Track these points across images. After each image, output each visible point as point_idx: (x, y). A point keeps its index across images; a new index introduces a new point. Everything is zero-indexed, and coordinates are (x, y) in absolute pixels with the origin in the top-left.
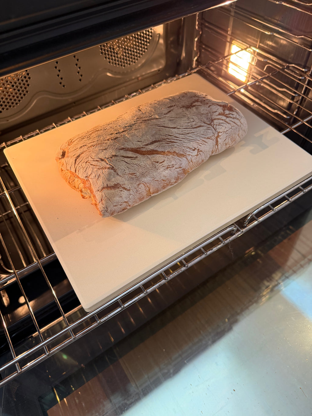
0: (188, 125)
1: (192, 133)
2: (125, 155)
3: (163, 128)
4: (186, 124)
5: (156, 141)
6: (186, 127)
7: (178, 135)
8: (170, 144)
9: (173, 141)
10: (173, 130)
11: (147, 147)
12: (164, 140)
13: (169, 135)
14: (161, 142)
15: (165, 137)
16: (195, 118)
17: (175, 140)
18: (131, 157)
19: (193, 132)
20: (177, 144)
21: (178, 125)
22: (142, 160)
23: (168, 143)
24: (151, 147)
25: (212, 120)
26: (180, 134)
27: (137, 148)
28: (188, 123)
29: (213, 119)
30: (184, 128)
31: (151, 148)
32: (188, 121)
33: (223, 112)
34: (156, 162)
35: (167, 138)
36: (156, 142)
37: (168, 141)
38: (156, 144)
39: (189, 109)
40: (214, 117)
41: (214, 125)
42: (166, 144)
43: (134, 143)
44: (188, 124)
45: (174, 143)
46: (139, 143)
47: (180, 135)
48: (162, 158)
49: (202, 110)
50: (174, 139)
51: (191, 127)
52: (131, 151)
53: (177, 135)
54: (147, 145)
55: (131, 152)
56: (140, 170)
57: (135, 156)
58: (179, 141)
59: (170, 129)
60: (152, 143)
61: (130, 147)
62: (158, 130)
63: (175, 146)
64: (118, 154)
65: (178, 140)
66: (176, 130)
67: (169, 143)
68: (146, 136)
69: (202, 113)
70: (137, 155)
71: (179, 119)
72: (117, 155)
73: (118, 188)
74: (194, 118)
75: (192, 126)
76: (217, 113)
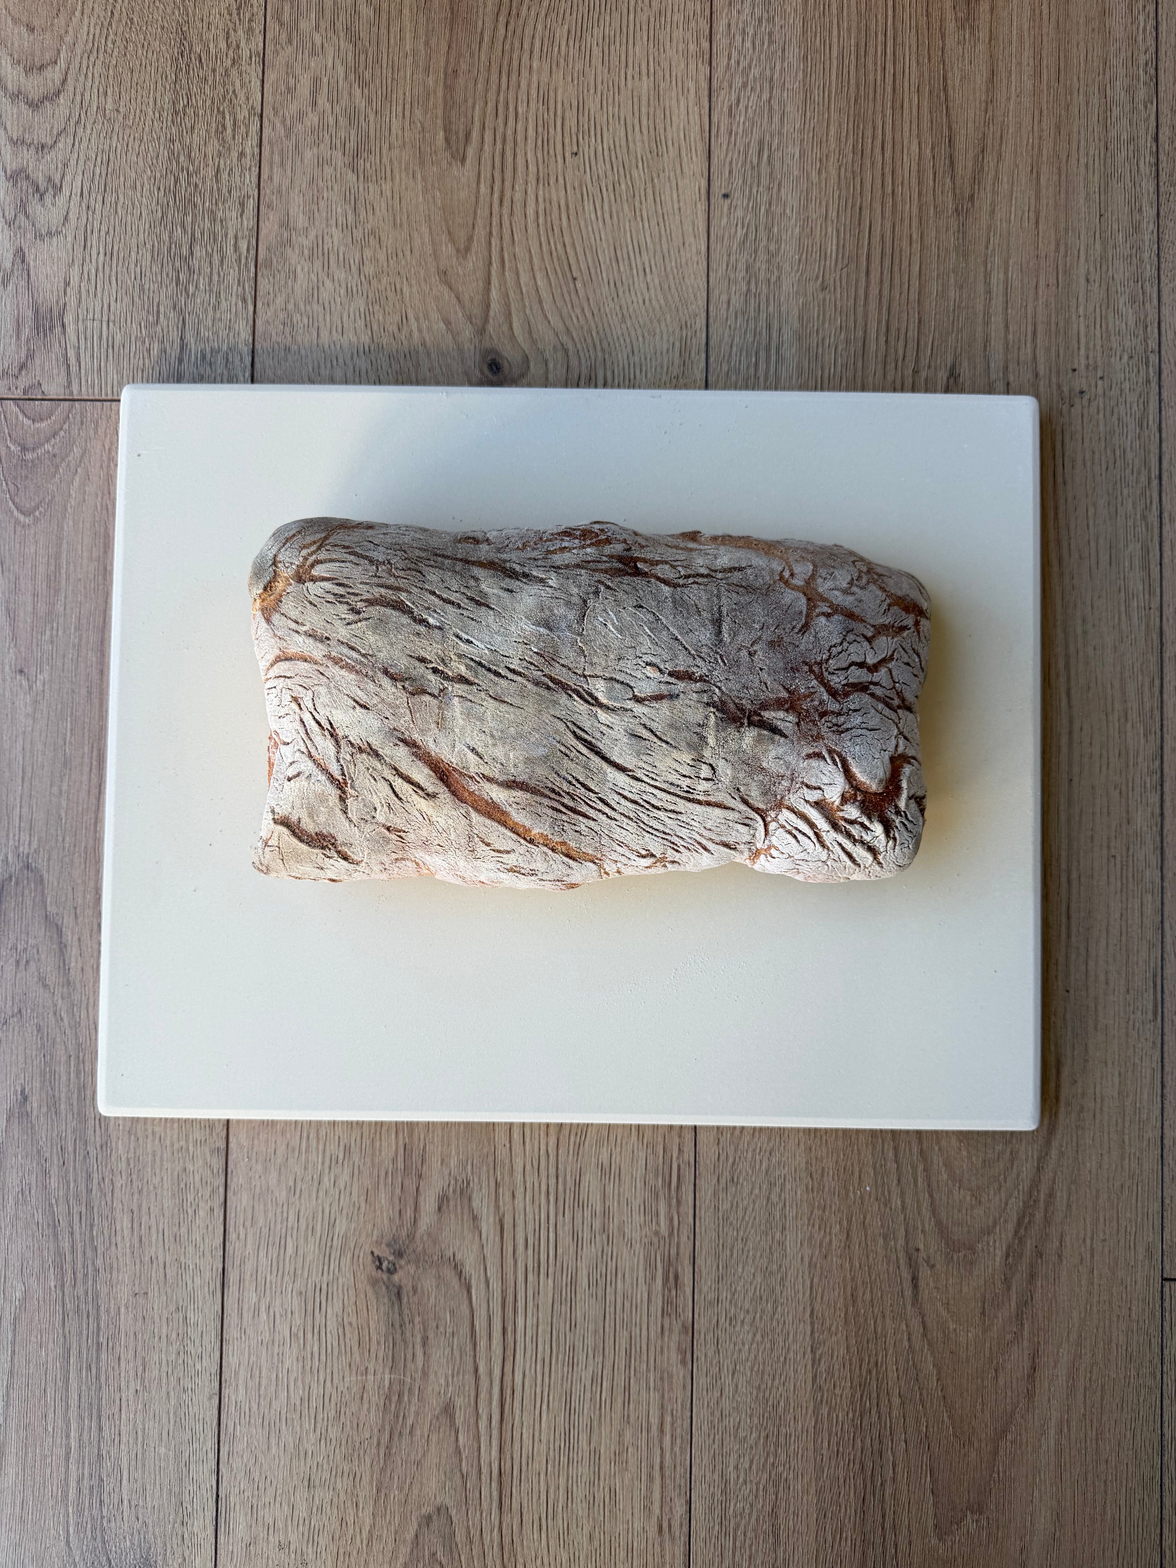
0: (679, 783)
1: (674, 811)
2: (404, 768)
3: (585, 751)
4: (674, 778)
5: (527, 785)
6: (664, 786)
7: (617, 798)
8: (564, 818)
9: (584, 809)
10: (612, 774)
11: (487, 786)
12: (553, 796)
13: (583, 785)
14: (538, 799)
15: (565, 786)
16: (725, 771)
17: (592, 811)
18: (419, 786)
19: (678, 810)
20: (592, 824)
21: (644, 765)
22: (445, 812)
23: (561, 812)
24: (498, 795)
25: (779, 805)
26: (625, 797)
27: (455, 769)
28: (684, 776)
29: (786, 803)
30: (656, 787)
31: (494, 796)
32: (686, 770)
33: (837, 803)
34: (483, 842)
35: (568, 793)
36: (522, 789)
37: (563, 805)
38: (519, 793)
39: (731, 730)
40: (793, 799)
41: (775, 820)
42: (550, 812)
43: (459, 746)
44: (683, 779)
45: (581, 818)
46: (471, 756)
47: (623, 801)
48: (510, 842)
49: (773, 754)
50: (593, 805)
51: (685, 795)
52: (431, 769)
53: (613, 798)
54: (490, 780)
55: (427, 770)
56: (424, 833)
57: (431, 789)
58: (604, 818)
59: (605, 765)
60: (511, 784)
61: (437, 750)
62: (563, 749)
63: (578, 829)
64: (386, 751)
65: (604, 813)
66: (621, 779)
67: (564, 810)
68: (507, 748)
69: (764, 765)
70: (441, 789)
71: (664, 745)
72: (381, 752)
73: (323, 848)
74: (720, 770)
75: (687, 792)
76: (814, 796)
